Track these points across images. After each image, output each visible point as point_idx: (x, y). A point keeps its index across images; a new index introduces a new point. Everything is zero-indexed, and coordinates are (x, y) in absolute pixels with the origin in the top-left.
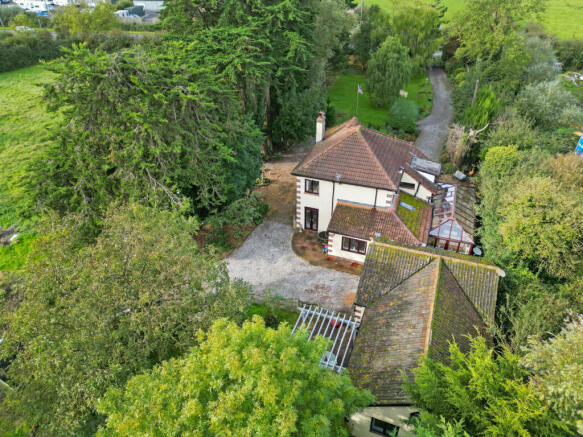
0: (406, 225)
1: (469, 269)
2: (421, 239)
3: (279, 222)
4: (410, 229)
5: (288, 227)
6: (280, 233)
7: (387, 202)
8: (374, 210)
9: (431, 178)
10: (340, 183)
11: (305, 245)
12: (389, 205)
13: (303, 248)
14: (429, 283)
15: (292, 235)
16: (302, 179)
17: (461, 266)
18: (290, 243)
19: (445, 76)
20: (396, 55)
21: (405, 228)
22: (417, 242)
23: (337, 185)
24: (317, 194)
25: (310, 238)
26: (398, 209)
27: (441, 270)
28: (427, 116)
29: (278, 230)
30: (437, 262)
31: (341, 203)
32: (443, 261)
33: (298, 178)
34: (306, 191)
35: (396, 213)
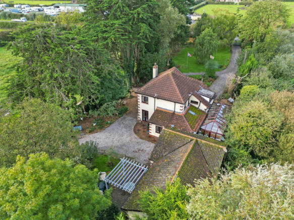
0: (188, 122)
2: (194, 130)
3: (131, 116)
4: (190, 124)
5: (135, 119)
6: (130, 122)
7: (181, 110)
8: (174, 113)
9: (208, 99)
10: (158, 98)
11: (140, 129)
12: (181, 111)
15: (135, 123)
16: (140, 96)
18: (133, 127)
21: (187, 124)
22: (191, 131)
23: (156, 99)
24: (147, 103)
25: (144, 126)
26: (186, 114)
29: (130, 120)
31: (158, 109)
32: (197, 141)
33: (138, 95)
34: (142, 102)
35: (185, 116)
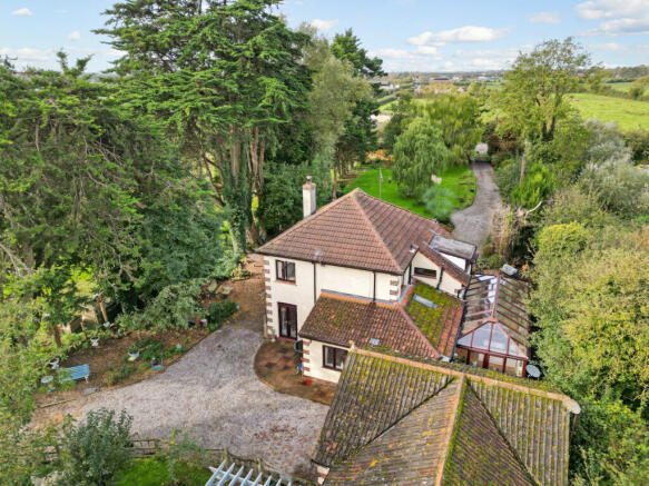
0: (419, 327)
1: (515, 398)
2: (442, 350)
3: (246, 327)
4: (425, 333)
5: (258, 335)
6: (243, 342)
7: (392, 293)
8: (373, 305)
9: (461, 264)
10: (323, 264)
11: (275, 361)
12: (394, 298)
13: (270, 365)
14: (442, 424)
15: (259, 346)
16: (272, 260)
17: (501, 394)
18: (252, 358)
19: (491, 169)
20: (425, 136)
21: (418, 332)
22: (434, 354)
23: (318, 266)
24: (294, 282)
25: (284, 350)
26: (408, 304)
27: (464, 399)
28: (468, 206)
29: (240, 338)
30: (459, 385)
31: (326, 295)
32: (468, 382)
33: (266, 258)
34: (278, 278)
35: (406, 311)
